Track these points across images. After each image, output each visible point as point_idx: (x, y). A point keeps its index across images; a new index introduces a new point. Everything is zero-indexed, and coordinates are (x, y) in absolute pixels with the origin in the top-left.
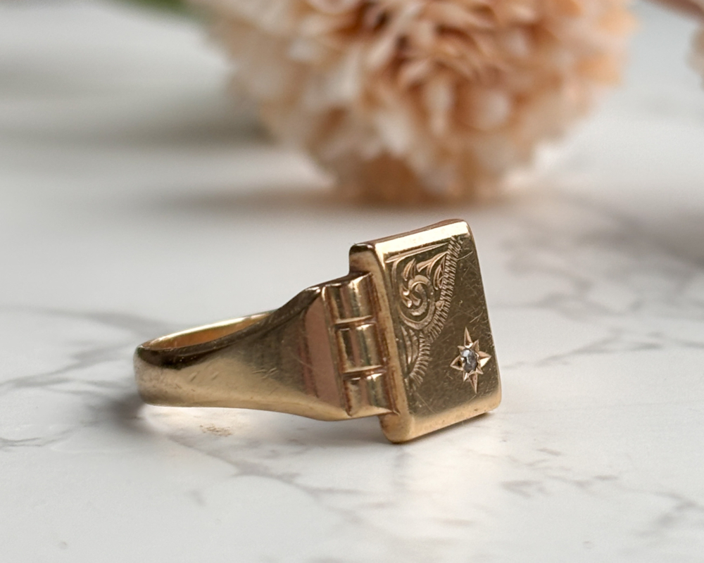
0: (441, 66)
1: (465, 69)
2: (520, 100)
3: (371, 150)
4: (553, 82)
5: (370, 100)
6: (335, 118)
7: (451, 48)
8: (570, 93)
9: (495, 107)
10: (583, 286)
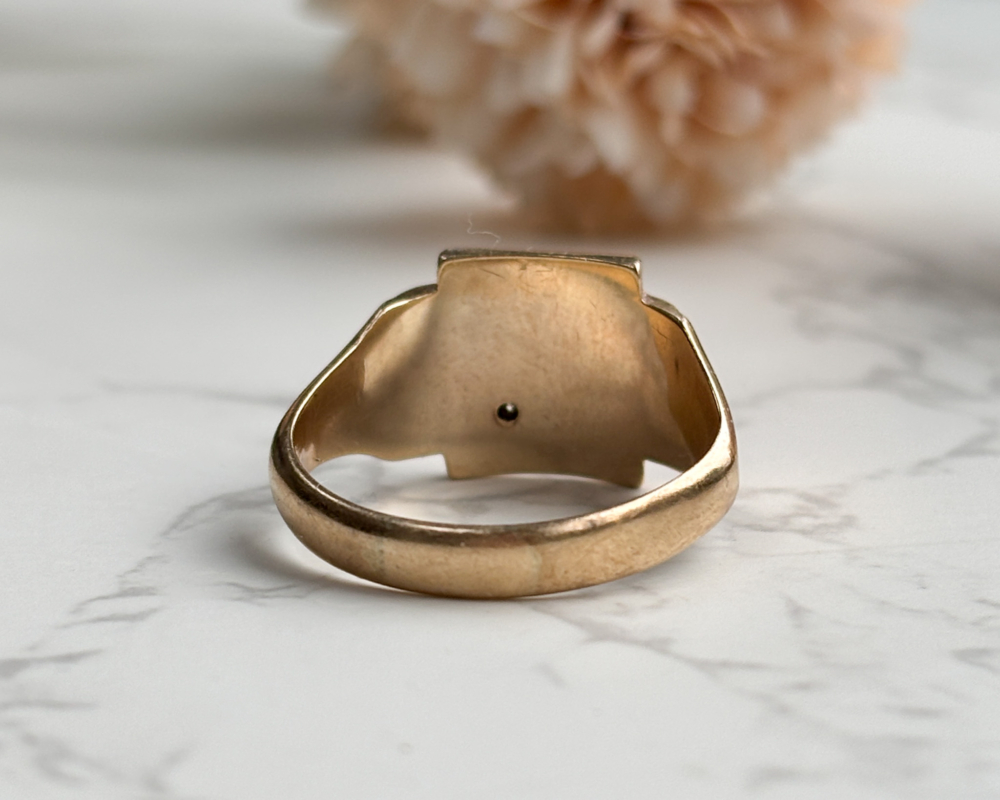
0: (677, 51)
1: (711, 55)
2: (778, 96)
3: (579, 163)
4: (821, 73)
5: (581, 93)
6: (527, 120)
7: (695, 28)
8: (841, 88)
9: (747, 104)
10: (913, 356)
